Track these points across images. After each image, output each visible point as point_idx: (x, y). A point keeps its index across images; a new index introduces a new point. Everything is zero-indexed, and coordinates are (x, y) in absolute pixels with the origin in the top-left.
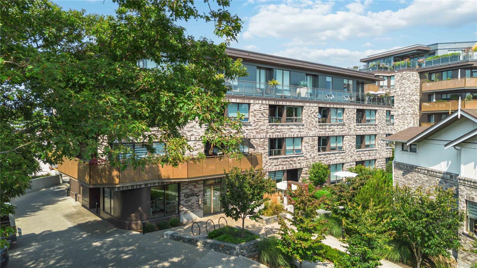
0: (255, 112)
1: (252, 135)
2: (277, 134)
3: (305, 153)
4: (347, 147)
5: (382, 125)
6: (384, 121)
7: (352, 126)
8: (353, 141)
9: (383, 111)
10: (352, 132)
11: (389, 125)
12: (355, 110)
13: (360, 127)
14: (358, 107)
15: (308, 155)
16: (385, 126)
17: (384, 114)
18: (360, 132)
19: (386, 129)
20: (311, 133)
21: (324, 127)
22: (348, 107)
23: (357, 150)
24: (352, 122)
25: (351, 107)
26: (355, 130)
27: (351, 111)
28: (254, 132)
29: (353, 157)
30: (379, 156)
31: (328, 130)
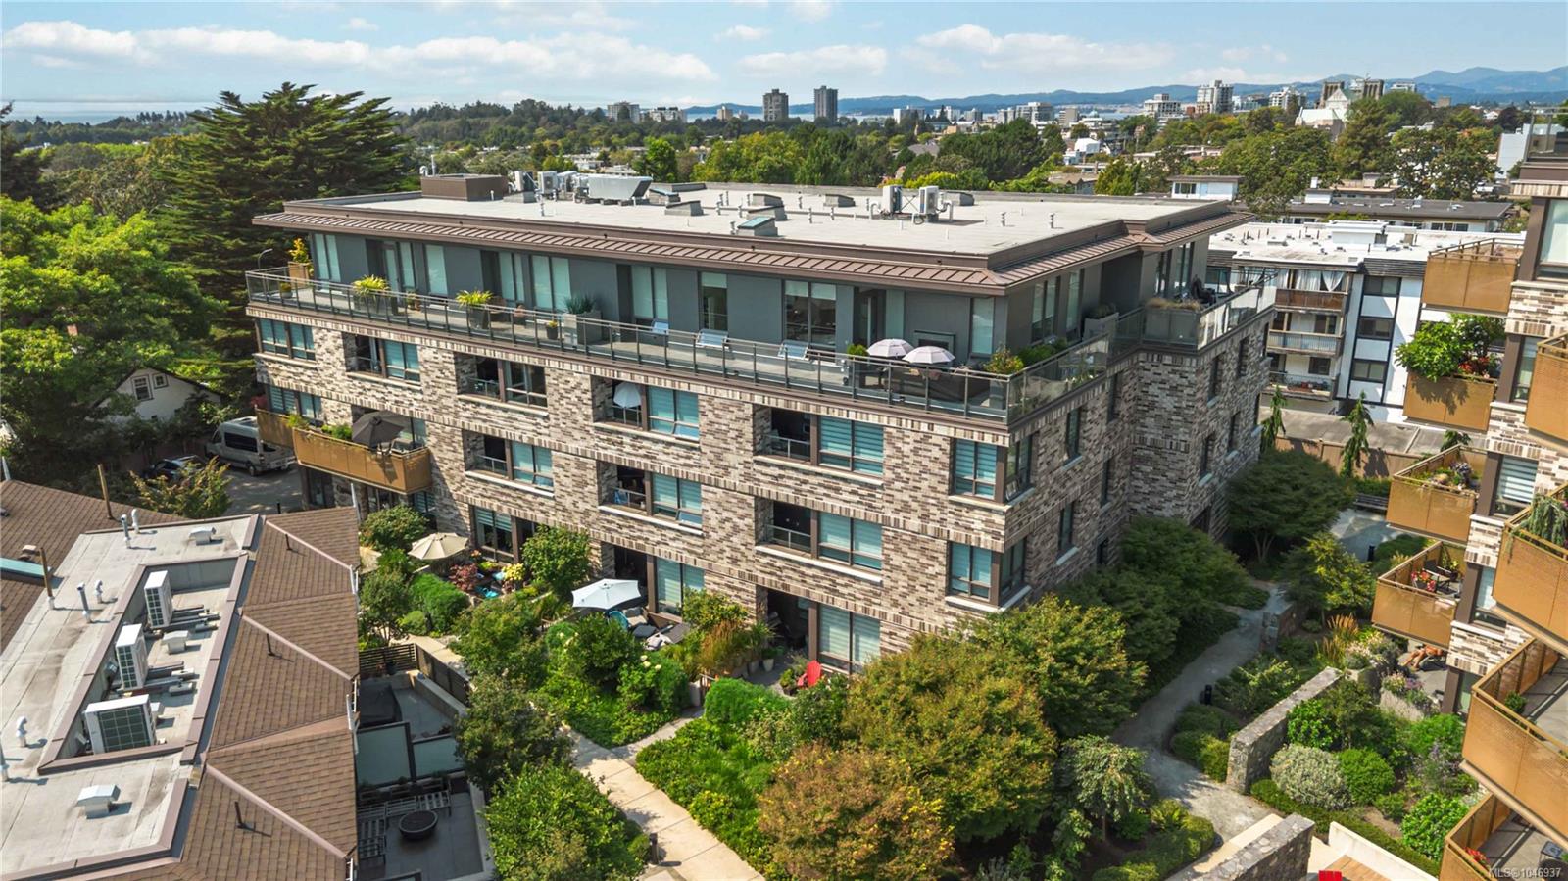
0: (427, 365)
1: (425, 412)
2: (479, 423)
3: (557, 493)
4: (714, 523)
5: (919, 494)
6: (934, 481)
7: (731, 459)
8: (741, 512)
9: (927, 437)
10: (734, 479)
11: (971, 507)
12: (748, 410)
13: (777, 472)
14: (758, 399)
15: (568, 502)
16: (940, 506)
17: (936, 452)
18: (774, 490)
19: (950, 518)
20: (573, 446)
21: (614, 437)
22: (711, 391)
23: (761, 548)
24: (733, 446)
25: (723, 393)
26: (747, 477)
27: (726, 408)
28: (430, 406)
29: (743, 566)
30: (892, 612)
31: (628, 449)
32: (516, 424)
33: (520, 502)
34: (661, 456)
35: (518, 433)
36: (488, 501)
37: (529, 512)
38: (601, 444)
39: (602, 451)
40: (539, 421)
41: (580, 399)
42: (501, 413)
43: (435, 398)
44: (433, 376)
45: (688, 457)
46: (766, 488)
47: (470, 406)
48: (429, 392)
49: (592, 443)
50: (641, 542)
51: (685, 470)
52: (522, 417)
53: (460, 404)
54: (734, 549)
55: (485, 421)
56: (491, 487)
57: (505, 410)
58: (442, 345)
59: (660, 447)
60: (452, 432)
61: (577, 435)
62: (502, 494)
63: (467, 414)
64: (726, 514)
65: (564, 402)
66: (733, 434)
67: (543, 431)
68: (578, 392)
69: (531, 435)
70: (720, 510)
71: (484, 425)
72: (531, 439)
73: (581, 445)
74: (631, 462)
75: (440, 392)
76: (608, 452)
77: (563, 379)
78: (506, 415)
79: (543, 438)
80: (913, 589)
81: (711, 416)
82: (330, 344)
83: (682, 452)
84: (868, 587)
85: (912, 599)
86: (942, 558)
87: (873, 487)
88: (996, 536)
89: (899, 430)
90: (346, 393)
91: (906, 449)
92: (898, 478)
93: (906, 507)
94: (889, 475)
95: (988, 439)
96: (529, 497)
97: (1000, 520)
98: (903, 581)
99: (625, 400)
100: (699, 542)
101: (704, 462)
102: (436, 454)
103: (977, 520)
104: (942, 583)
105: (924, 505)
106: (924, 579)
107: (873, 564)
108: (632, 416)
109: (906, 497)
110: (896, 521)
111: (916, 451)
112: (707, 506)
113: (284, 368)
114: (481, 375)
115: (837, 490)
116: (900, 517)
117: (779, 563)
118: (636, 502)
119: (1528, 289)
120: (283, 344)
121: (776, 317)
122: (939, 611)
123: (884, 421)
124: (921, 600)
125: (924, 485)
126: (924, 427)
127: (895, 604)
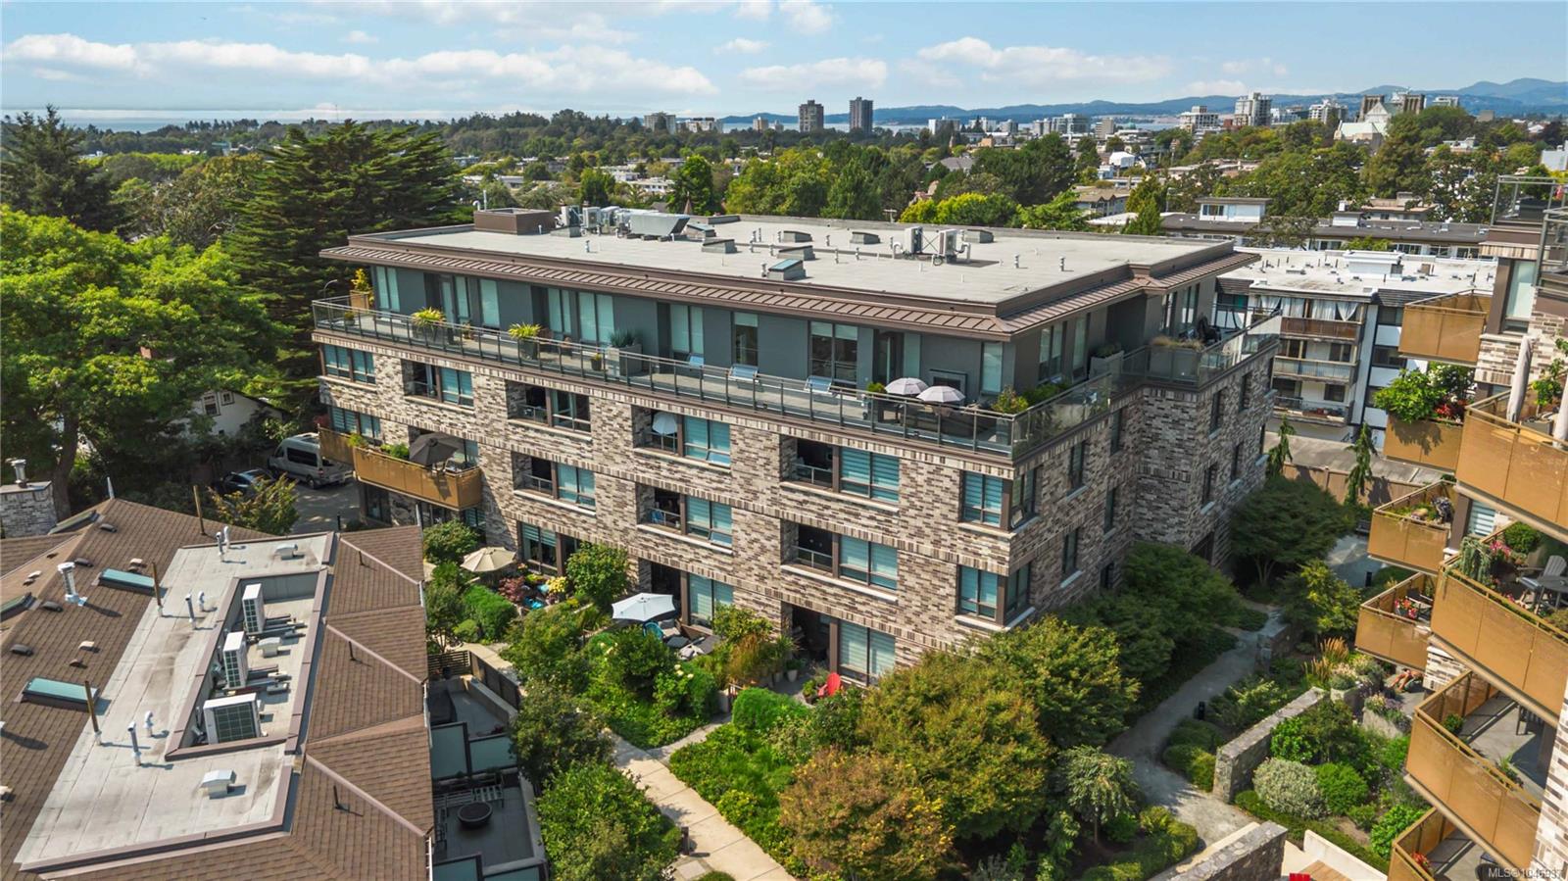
0: (481, 391)
1: (478, 435)
2: (528, 446)
3: (599, 512)
4: (743, 543)
5: (931, 521)
6: (945, 509)
7: (760, 484)
8: (768, 533)
9: (939, 469)
10: (762, 503)
11: (979, 535)
12: (776, 439)
13: (802, 497)
14: (785, 430)
15: (608, 520)
16: (951, 532)
17: (947, 483)
18: (799, 514)
19: (960, 544)
20: (614, 469)
21: (652, 462)
22: (742, 422)
23: (786, 567)
24: (761, 473)
25: (752, 424)
26: (774, 502)
27: (755, 437)
28: (482, 430)
29: (770, 584)
30: (907, 629)
31: (665, 473)
32: (561, 447)
33: (564, 519)
34: (696, 480)
35: (564, 456)
36: (534, 518)
37: (573, 529)
38: (640, 468)
39: (641, 475)
40: (583, 445)
41: (621, 426)
42: (547, 437)
43: (487, 422)
44: (486, 402)
45: (720, 482)
46: (791, 512)
47: (519, 430)
48: (482, 416)
49: (632, 466)
50: (676, 559)
51: (717, 493)
52: (567, 442)
53: (510, 428)
54: (762, 568)
55: (533, 444)
56: (537, 505)
57: (552, 434)
58: (495, 373)
59: (694, 472)
60: (502, 453)
61: (618, 459)
62: (548, 512)
63: (517, 437)
64: (754, 535)
65: (607, 428)
66: (761, 462)
67: (587, 454)
68: (620, 420)
69: (575, 458)
70: (749, 531)
71: (532, 448)
72: (575, 462)
73: (622, 468)
74: (668, 485)
75: (491, 416)
76: (647, 476)
77: (606, 407)
78: (553, 439)
79: (586, 461)
80: (926, 608)
81: (741, 444)
82: (389, 369)
83: (714, 477)
84: (885, 606)
85: (925, 617)
86: (952, 581)
87: (889, 513)
88: (1001, 561)
89: (913, 461)
90: (404, 416)
91: (920, 479)
92: (913, 506)
93: (920, 533)
94: (904, 503)
95: (994, 472)
96: (573, 515)
97: (1005, 547)
98: (916, 601)
99: (662, 427)
100: (729, 560)
101: (735, 486)
102: (487, 474)
103: (984, 546)
104: (952, 603)
105: (936, 530)
106: (935, 599)
107: (889, 584)
108: (669, 443)
109: (919, 523)
110: (911, 545)
111: (929, 481)
112: (737, 527)
113: (346, 390)
114: (530, 402)
115: (857, 515)
116: (914, 542)
117: (803, 582)
118: (672, 522)
119: (1495, 341)
120: (346, 368)
121: (802, 355)
122: (950, 629)
123: (900, 454)
124: (933, 618)
125: (936, 513)
126: (936, 460)
127: (909, 621)
